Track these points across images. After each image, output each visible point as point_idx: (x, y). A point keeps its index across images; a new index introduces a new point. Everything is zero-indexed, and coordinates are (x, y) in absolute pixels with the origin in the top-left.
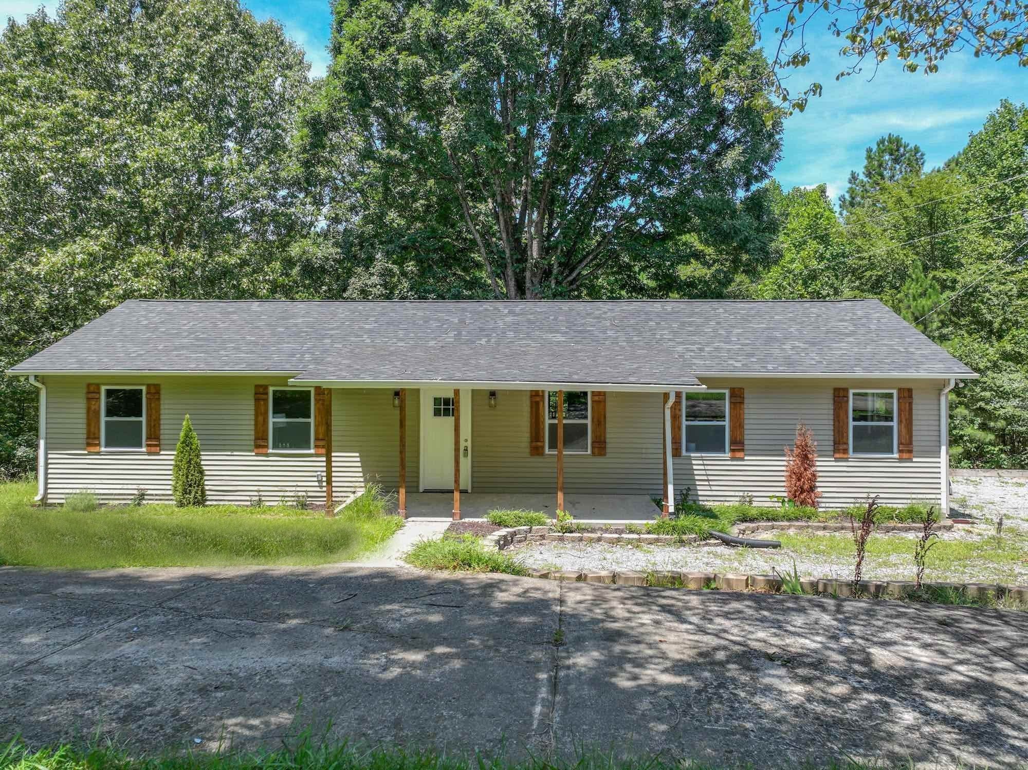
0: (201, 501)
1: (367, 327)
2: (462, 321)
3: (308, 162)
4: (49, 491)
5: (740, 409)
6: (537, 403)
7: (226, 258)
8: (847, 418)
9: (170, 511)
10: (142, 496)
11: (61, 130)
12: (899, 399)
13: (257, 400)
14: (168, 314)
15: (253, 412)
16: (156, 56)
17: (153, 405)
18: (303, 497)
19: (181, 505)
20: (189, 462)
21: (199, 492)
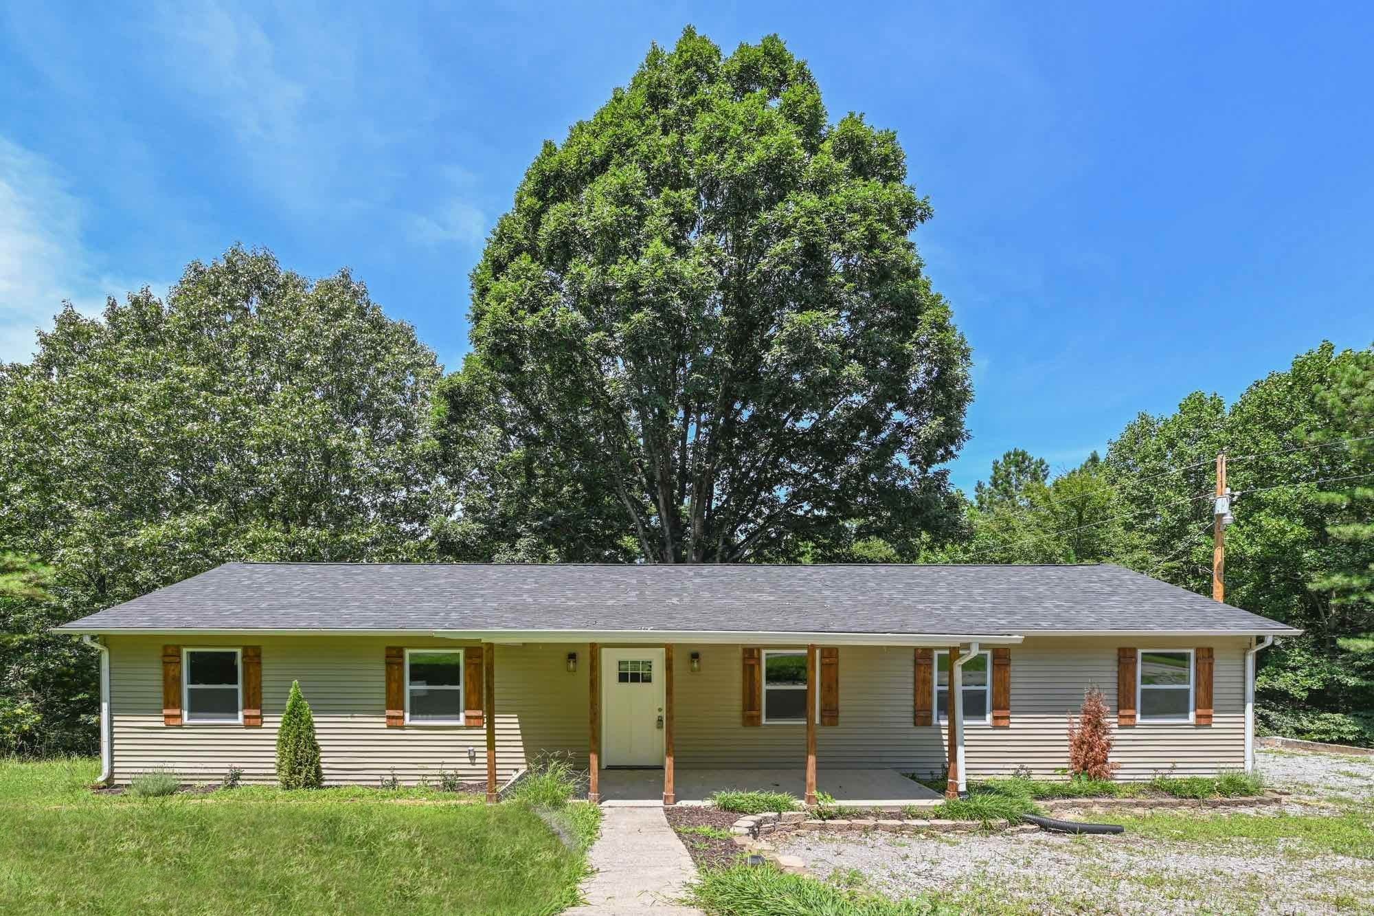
0: (316, 781)
1: (526, 587)
2: (640, 582)
3: (445, 437)
4: (116, 770)
5: (1006, 671)
6: (752, 666)
7: (355, 536)
8: (1135, 681)
9: (271, 793)
10: (236, 776)
11: (164, 403)
12: (1197, 660)
13: (388, 664)
14: (278, 575)
15: (384, 679)
16: (274, 340)
17: (251, 671)
18: (452, 775)
19: (287, 786)
20: (299, 736)
21: (313, 772)
